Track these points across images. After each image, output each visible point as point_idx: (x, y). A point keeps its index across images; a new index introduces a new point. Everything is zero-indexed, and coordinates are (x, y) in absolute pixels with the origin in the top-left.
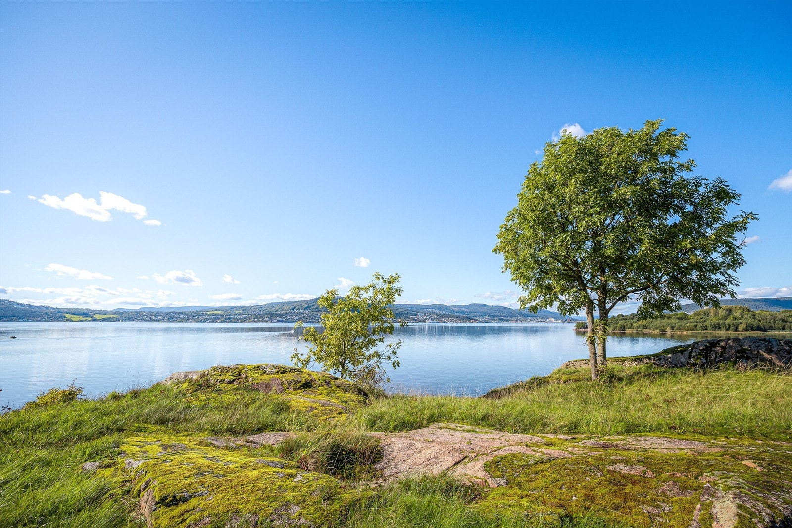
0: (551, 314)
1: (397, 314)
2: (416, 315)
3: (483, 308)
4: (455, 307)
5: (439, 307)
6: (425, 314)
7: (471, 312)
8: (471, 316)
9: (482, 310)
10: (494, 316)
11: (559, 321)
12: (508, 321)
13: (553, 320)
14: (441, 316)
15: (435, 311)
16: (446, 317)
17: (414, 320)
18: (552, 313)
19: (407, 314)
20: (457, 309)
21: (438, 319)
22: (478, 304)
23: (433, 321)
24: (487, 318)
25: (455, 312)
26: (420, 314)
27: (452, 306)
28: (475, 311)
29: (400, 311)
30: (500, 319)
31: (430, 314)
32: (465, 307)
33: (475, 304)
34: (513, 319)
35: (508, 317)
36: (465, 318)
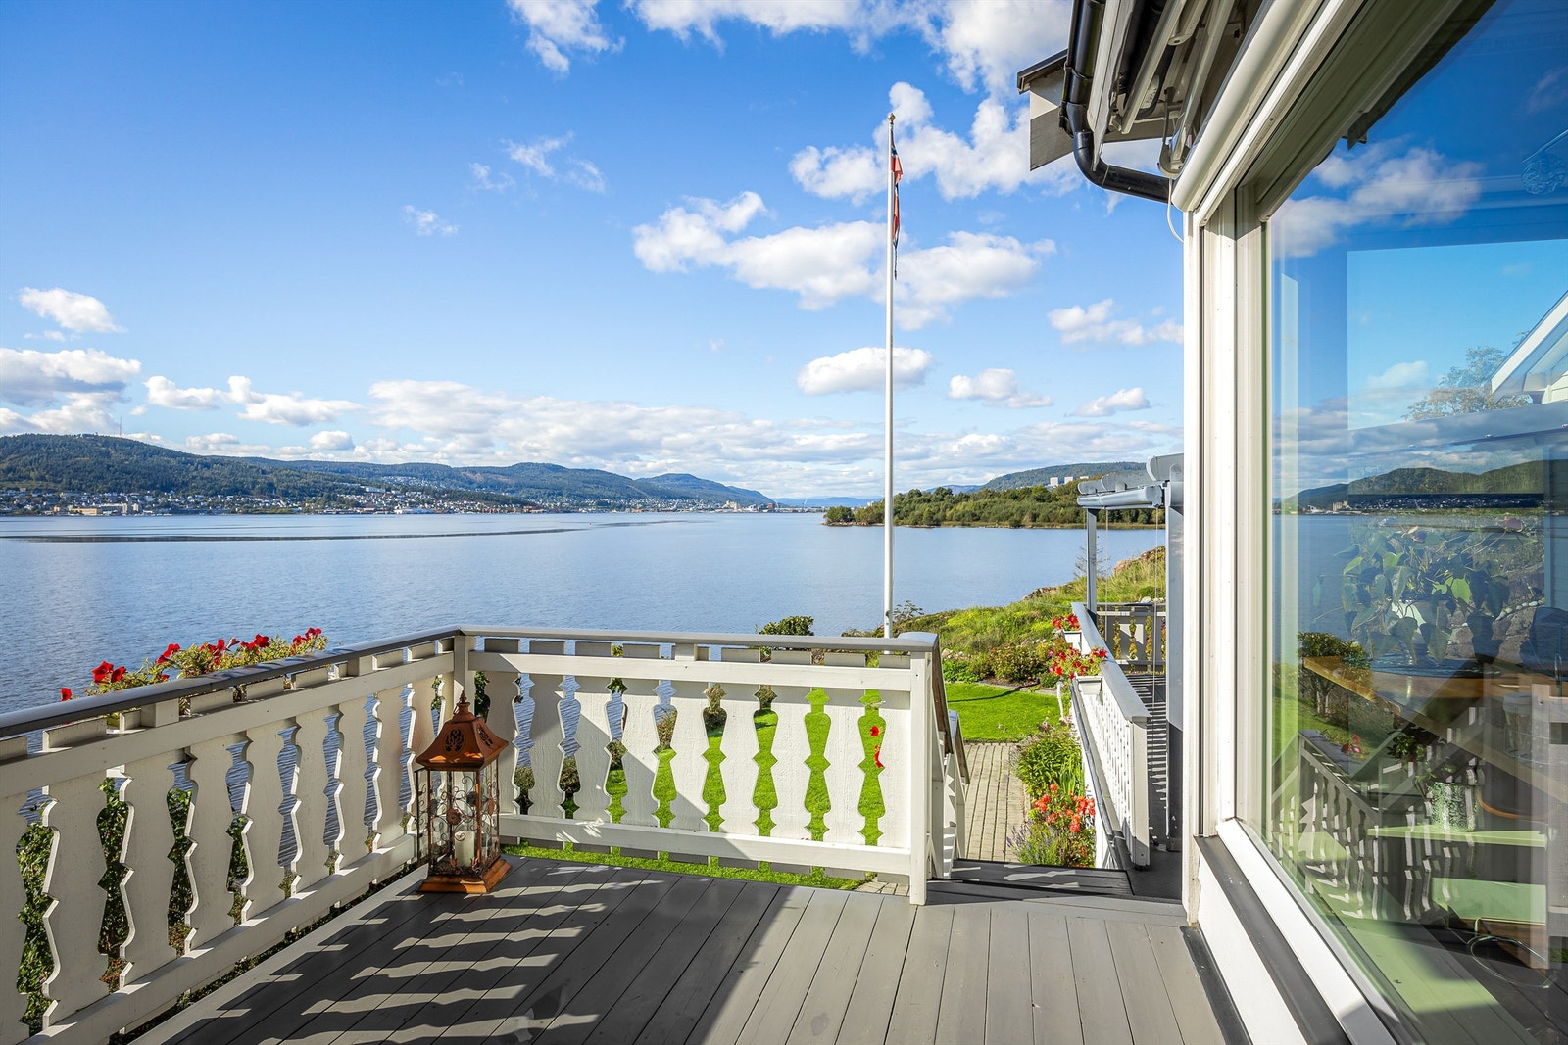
0: (725, 493)
1: (302, 489)
2: (361, 492)
3: (553, 474)
4: (474, 470)
5: (427, 471)
6: (389, 489)
7: (519, 486)
8: (522, 494)
9: (549, 479)
10: (584, 497)
11: (750, 509)
12: (621, 508)
13: (734, 505)
14: (437, 495)
15: (414, 482)
16: (452, 498)
17: (357, 505)
18: (727, 489)
19: (331, 489)
20: (479, 478)
21: (429, 503)
22: (537, 465)
23: (415, 510)
24: (565, 501)
25: (475, 485)
26: (374, 489)
27: (465, 469)
28: (532, 483)
29: (309, 479)
30: (600, 504)
31: (405, 490)
32: (502, 471)
33: (530, 464)
34: (632, 503)
35: (620, 498)
36: (505, 501)
